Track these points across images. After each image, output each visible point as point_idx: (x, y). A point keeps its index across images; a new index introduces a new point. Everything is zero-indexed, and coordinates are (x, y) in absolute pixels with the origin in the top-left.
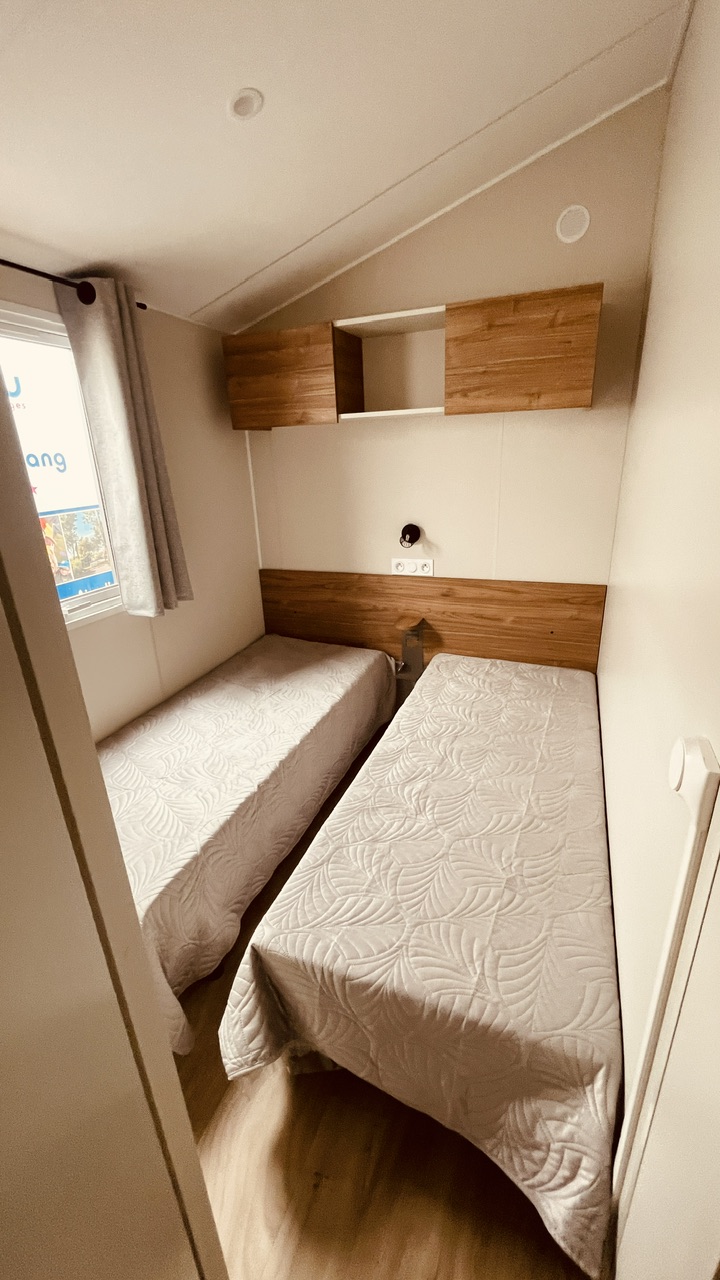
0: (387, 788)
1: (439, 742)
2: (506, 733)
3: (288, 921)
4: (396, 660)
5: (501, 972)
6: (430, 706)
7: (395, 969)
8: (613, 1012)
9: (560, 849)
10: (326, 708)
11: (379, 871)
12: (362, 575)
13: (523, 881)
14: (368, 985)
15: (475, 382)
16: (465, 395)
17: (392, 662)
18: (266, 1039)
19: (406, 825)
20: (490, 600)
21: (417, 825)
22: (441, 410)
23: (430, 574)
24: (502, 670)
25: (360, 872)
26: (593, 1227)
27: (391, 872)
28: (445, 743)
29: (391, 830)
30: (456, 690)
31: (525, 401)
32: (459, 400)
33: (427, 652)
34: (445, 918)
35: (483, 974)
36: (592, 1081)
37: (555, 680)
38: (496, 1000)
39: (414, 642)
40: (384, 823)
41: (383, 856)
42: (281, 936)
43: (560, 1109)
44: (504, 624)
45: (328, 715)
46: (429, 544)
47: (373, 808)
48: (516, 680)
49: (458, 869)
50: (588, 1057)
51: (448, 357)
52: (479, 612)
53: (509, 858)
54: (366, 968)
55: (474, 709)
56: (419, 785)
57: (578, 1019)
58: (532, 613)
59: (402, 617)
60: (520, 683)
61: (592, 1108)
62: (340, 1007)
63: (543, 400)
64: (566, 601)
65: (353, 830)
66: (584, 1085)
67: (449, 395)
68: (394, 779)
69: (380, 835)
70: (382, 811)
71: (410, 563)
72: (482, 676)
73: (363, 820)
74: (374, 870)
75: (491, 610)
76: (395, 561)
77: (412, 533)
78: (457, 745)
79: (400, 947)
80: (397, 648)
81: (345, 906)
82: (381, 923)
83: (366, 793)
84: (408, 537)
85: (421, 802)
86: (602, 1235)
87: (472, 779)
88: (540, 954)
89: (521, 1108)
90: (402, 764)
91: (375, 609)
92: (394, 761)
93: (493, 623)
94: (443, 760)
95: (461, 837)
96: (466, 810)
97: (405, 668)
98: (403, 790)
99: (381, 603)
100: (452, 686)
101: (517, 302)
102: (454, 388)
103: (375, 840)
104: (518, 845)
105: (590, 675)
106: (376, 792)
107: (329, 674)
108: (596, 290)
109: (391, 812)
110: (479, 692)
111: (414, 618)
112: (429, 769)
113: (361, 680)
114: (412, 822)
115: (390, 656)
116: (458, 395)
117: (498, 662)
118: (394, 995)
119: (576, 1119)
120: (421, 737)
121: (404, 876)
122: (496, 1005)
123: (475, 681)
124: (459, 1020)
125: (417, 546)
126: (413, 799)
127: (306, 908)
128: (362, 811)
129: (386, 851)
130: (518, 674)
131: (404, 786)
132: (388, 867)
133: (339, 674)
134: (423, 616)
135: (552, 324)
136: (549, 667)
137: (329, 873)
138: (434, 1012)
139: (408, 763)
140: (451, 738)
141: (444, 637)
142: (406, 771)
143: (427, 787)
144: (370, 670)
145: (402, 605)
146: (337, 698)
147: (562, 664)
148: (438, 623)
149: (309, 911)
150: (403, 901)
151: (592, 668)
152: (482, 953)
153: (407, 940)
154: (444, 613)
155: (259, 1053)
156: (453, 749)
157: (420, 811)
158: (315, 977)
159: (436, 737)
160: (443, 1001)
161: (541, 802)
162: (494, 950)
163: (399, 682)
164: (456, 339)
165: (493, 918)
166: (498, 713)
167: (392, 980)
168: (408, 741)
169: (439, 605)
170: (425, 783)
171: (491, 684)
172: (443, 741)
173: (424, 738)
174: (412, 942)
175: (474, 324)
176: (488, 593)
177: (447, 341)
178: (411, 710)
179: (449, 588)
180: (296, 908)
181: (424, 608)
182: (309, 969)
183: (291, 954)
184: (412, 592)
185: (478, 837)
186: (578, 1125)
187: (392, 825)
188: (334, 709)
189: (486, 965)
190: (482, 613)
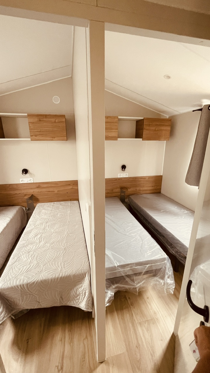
0: (30, 240)
1: (42, 225)
2: (60, 218)
3: (7, 279)
4: (25, 208)
5: (65, 266)
6: (38, 217)
7: (41, 276)
8: (88, 262)
9: (75, 238)
10: (5, 225)
11: (32, 258)
12: (10, 185)
13: (68, 248)
14: (34, 282)
15: (38, 133)
16: (36, 136)
17: (24, 208)
18: (6, 312)
19: (37, 246)
20: (51, 187)
21: (40, 245)
22: (30, 139)
23: (33, 182)
24: (57, 204)
25: (26, 261)
26: (90, 302)
27: (35, 257)
28: (44, 225)
29: (33, 249)
30: (45, 211)
31: (52, 139)
32: (34, 137)
33: (35, 203)
34: (51, 261)
35: (61, 268)
36: (86, 276)
37: (70, 204)
38: (65, 271)
39: (30, 202)
40: (31, 248)
41: (32, 255)
42: (6, 284)
43: (81, 285)
44: (55, 193)
45: (6, 226)
46: (31, 174)
47: (27, 245)
48: (60, 206)
49: (52, 250)
50: (84, 272)
51: (30, 127)
52: (48, 191)
53: (64, 244)
54: (33, 279)
55: (51, 215)
56: (39, 236)
57: (82, 267)
58: (62, 189)
59: (25, 195)
60: (62, 206)
61: (86, 281)
62: (27, 292)
63: (56, 139)
64: (69, 185)
65: (22, 252)
66: (84, 278)
67: (31, 136)
68: (31, 237)
69: (30, 250)
70: (30, 245)
71: (26, 179)
72: (51, 207)
73: (25, 249)
74: (30, 258)
75: (51, 189)
76: (21, 180)
77: (25, 171)
78: (47, 224)
79: (41, 271)
80: (25, 204)
81: (24, 269)
82: (35, 268)
83: (24, 243)
84: (24, 172)
85: (40, 240)
86: (91, 303)
87: (53, 231)
88: (73, 259)
89: (74, 289)
90: (33, 233)
91: (16, 194)
92: (30, 233)
93: (53, 193)
94: (44, 228)
95: (52, 244)
96: (52, 238)
97: (29, 209)
98: (34, 239)
99: (17, 192)
100: (44, 210)
101: (46, 116)
102: (32, 134)
103: (29, 252)
104: (66, 241)
105: (77, 201)
106: (27, 241)
107: (4, 216)
108: (63, 116)
109: (32, 244)
110: (51, 211)
111: (29, 195)
112: (41, 232)
113: (15, 215)
114: (39, 245)
115: (23, 207)
116: (34, 136)
117: (55, 202)
118: (41, 281)
119: (84, 285)
120: (37, 225)
121: (39, 257)
122: (65, 272)
123: (50, 208)
124: (58, 278)
125: (27, 175)
126: (38, 240)
127: (12, 274)
128: (24, 247)
129: (33, 253)
130: (61, 204)
131: (35, 237)
132: (34, 256)
133: (7, 215)
134: (33, 194)
135: (55, 122)
136: (68, 201)
137: (17, 264)
138: (52, 280)
139: (35, 232)
140: (46, 223)
141: (39, 198)
142: (34, 234)
143: (41, 236)
144: (17, 212)
145: (25, 192)
146: (8, 222)
147: (71, 200)
148: (37, 195)
149: (13, 275)
150: (39, 262)
151: (78, 200)
152: (61, 264)
153: (43, 269)
154: (38, 192)
155: (5, 316)
156: (47, 225)
157: (40, 242)
158: (18, 288)
159: (42, 224)
160: (54, 276)
161: (70, 231)
162: (63, 262)
163: (27, 214)
164: (31, 122)
165: (62, 257)
166: (57, 214)
167: (40, 278)
168: (33, 227)
169: (37, 190)
170: (41, 235)
171: (54, 208)
172: (44, 224)
173: (38, 225)
174: (44, 269)
175: (36, 119)
176: (50, 185)
177: (29, 122)
178: (33, 219)
179: (39, 185)
180: (9, 276)
181: (31, 192)
182: (16, 287)
183: (10, 286)
184: (28, 188)
185: (56, 243)
186: (84, 286)
187: (33, 247)
188: (8, 225)
189: (62, 266)
190: (49, 190)
